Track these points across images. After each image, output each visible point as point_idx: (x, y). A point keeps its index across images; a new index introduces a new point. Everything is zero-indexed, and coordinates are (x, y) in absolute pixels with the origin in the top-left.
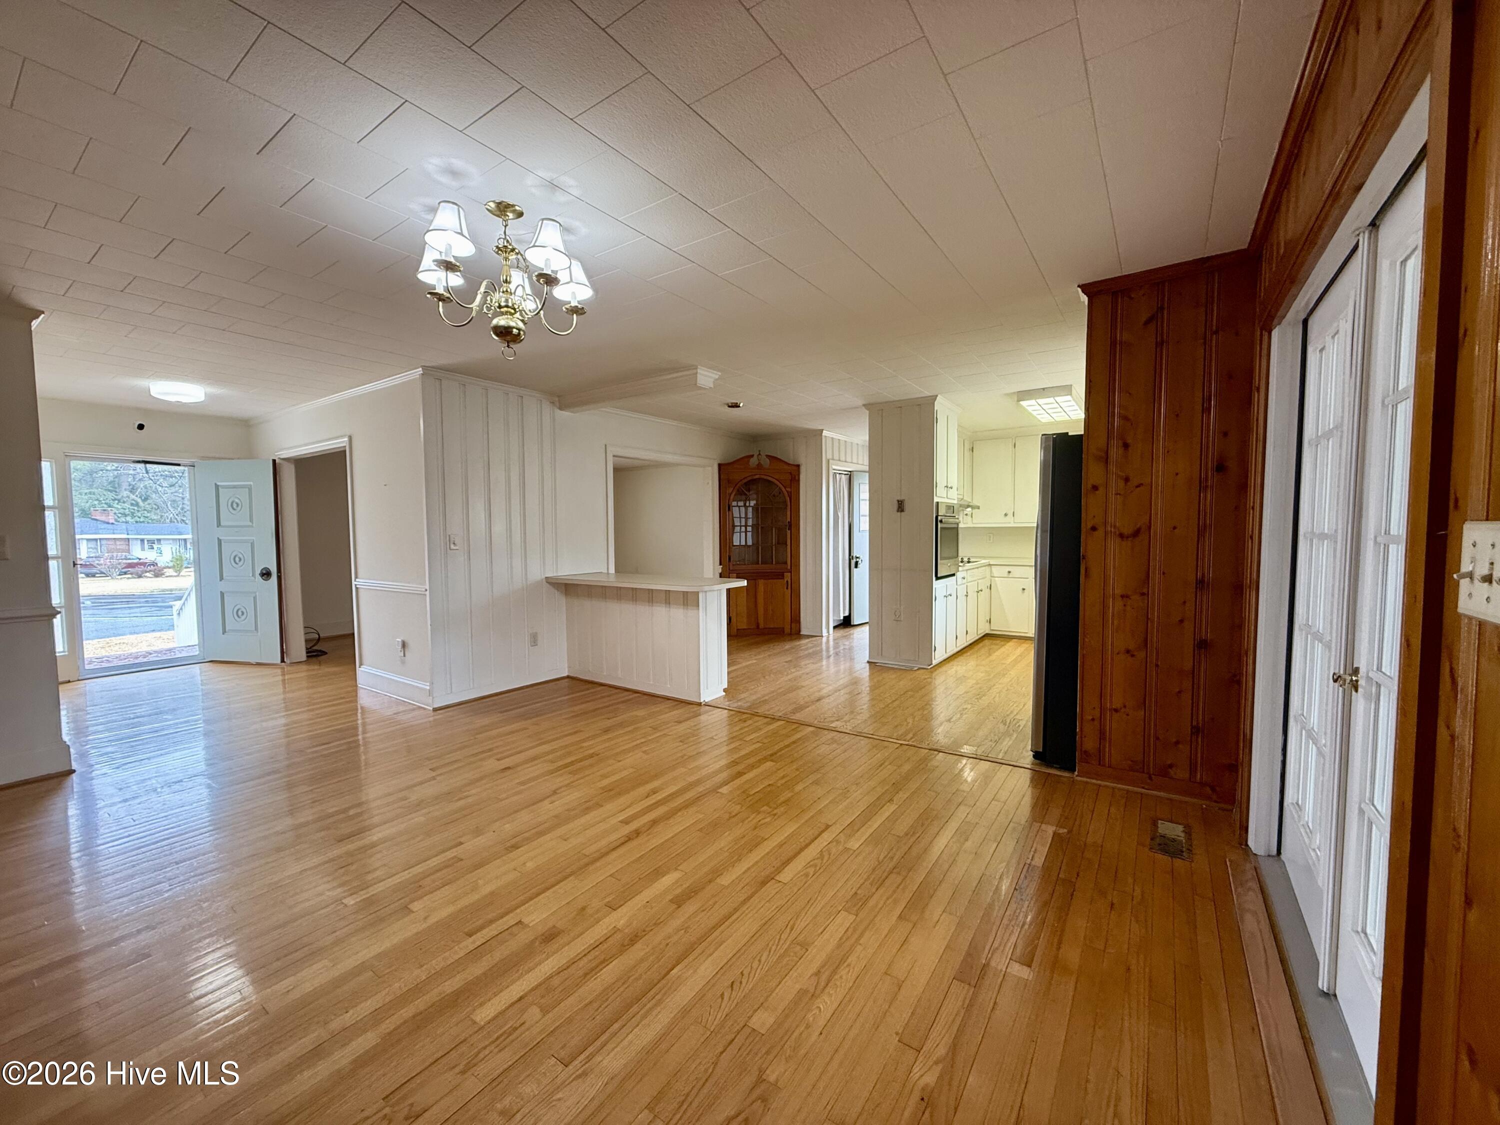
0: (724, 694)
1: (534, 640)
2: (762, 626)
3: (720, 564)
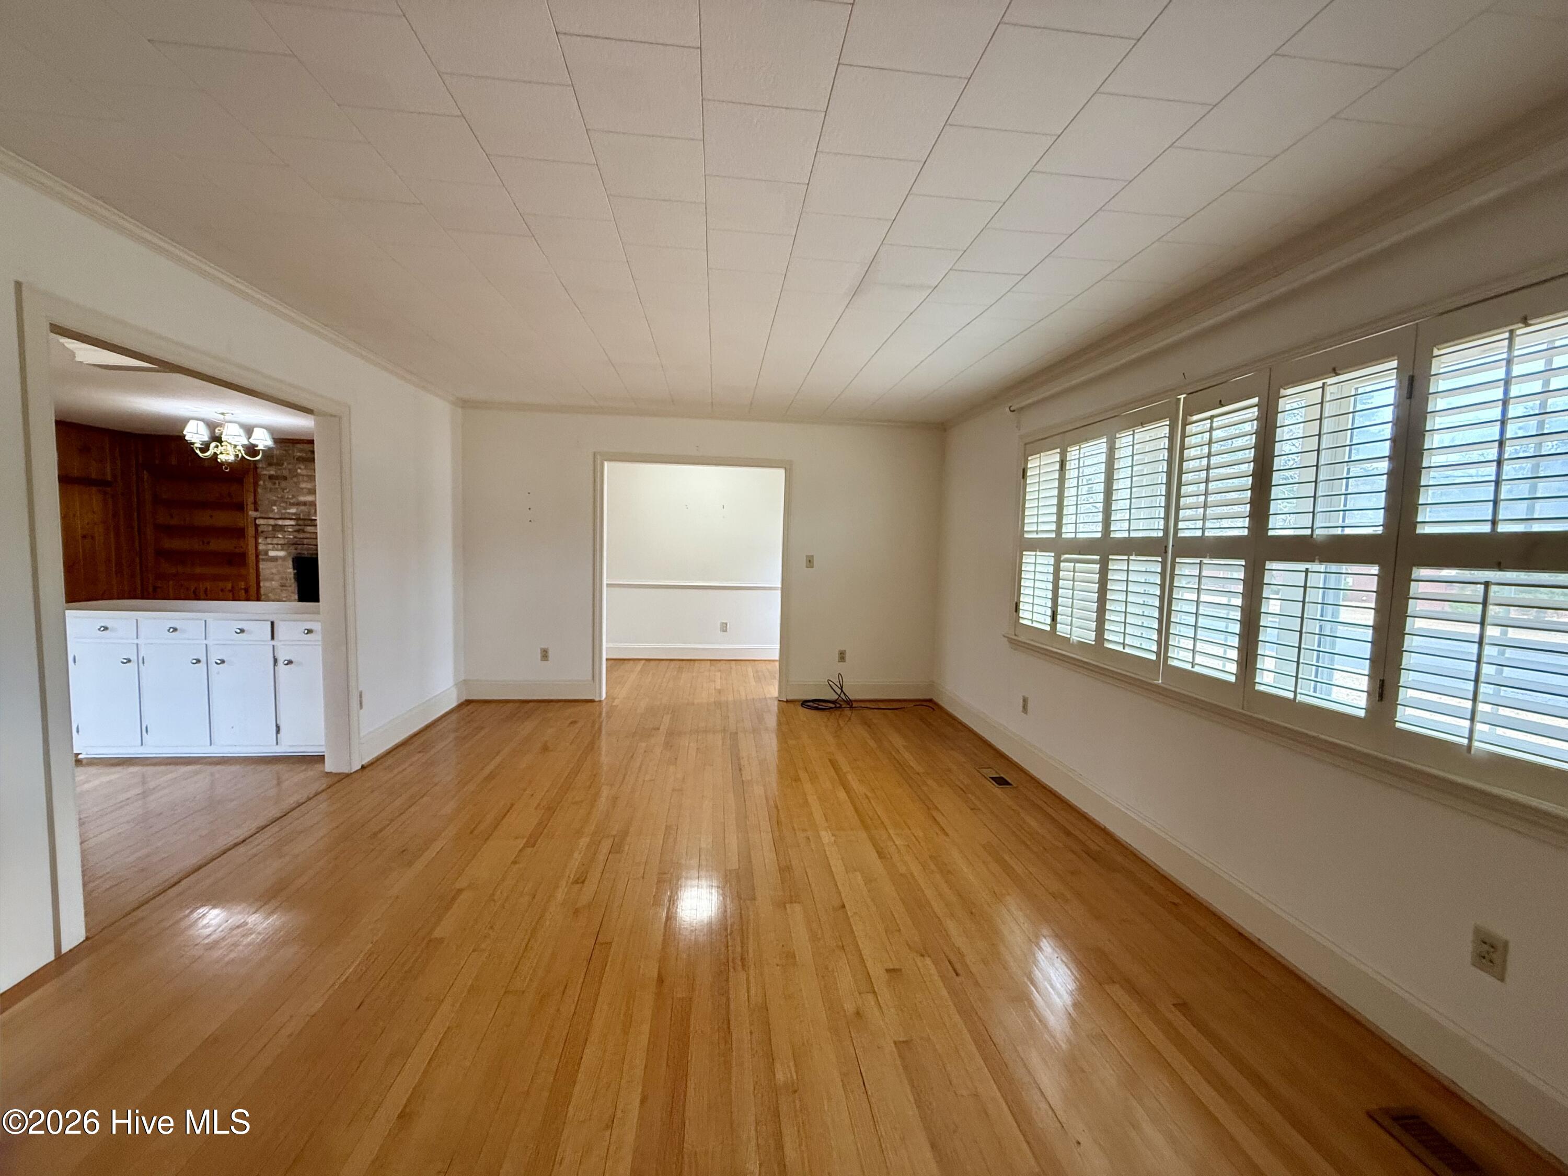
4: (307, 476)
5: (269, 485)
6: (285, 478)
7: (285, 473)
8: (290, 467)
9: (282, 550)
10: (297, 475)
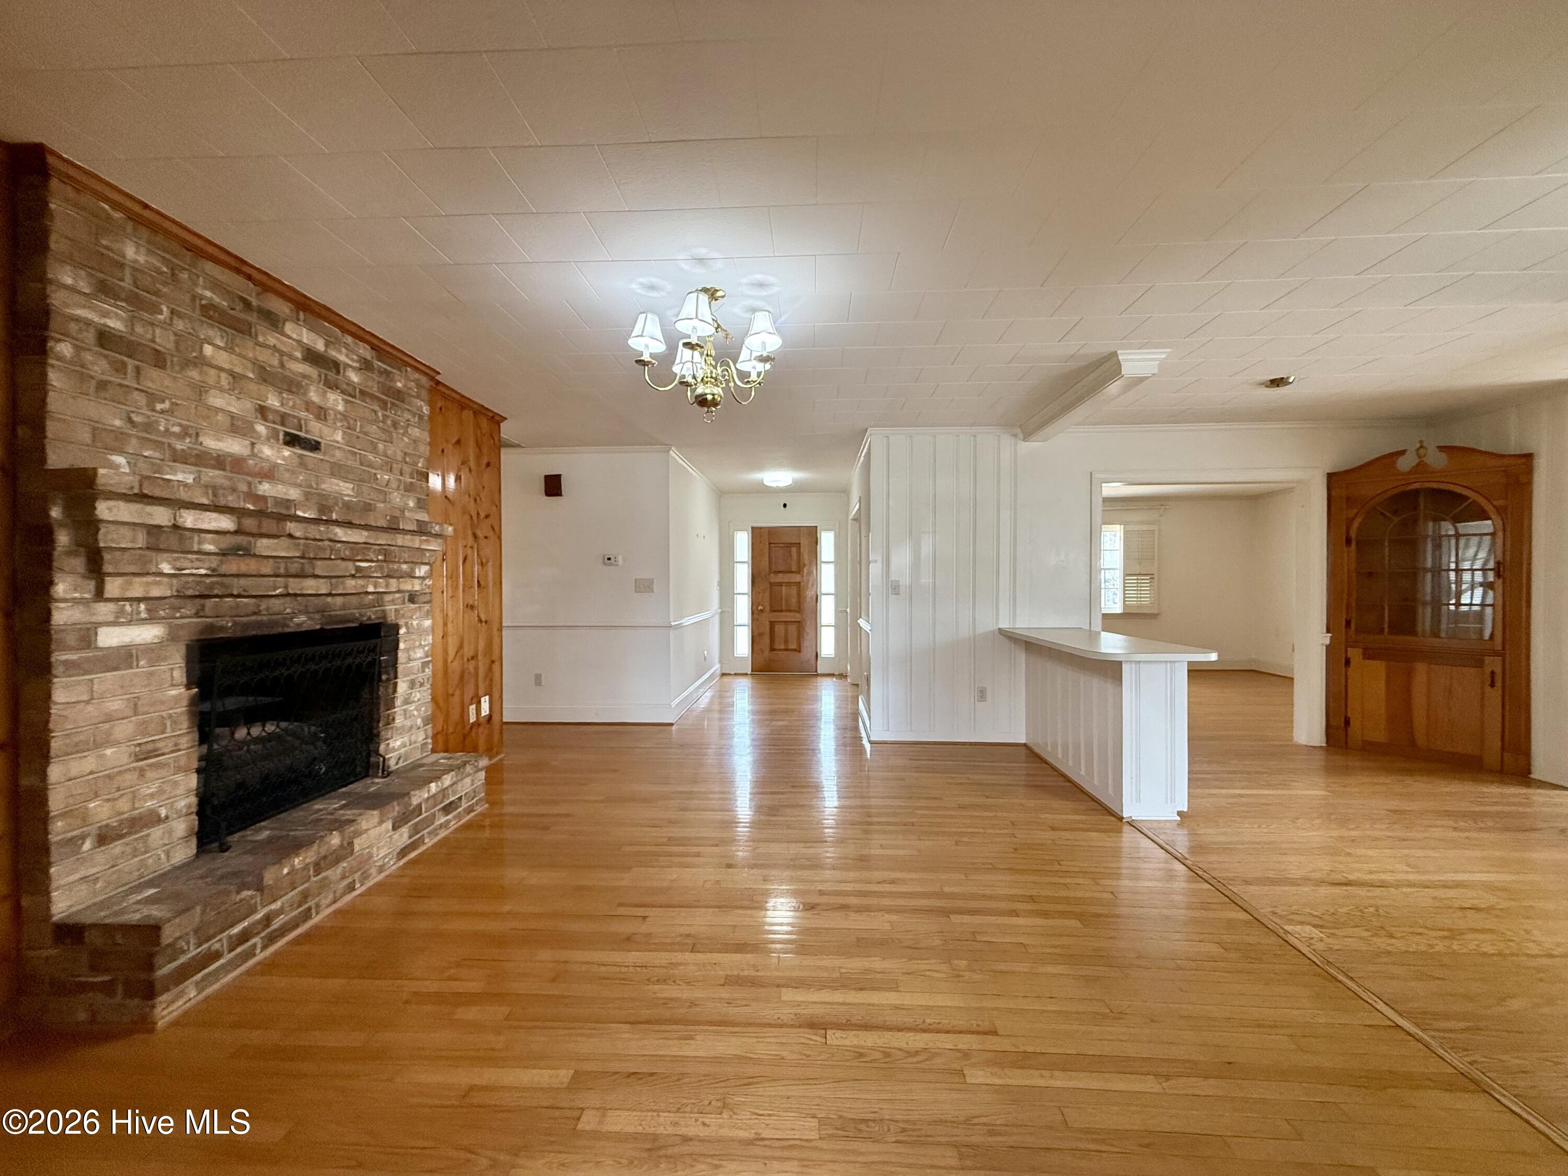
0: (1179, 818)
1: (982, 695)
2: (1421, 740)
3: (1328, 631)
4: (232, 374)
5: (99, 367)
6: (159, 360)
7: (164, 341)
8: (180, 325)
9: (152, 619)
10: (201, 362)
